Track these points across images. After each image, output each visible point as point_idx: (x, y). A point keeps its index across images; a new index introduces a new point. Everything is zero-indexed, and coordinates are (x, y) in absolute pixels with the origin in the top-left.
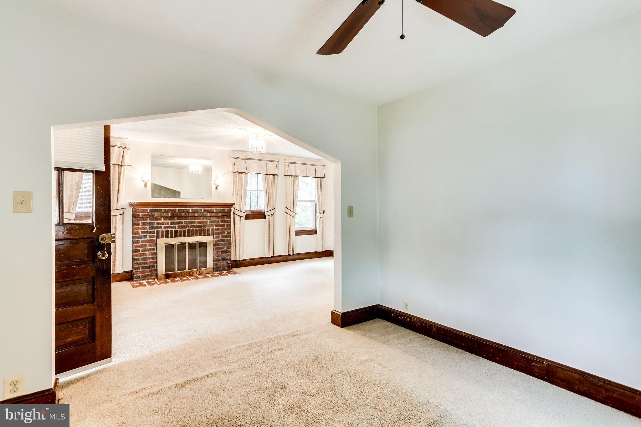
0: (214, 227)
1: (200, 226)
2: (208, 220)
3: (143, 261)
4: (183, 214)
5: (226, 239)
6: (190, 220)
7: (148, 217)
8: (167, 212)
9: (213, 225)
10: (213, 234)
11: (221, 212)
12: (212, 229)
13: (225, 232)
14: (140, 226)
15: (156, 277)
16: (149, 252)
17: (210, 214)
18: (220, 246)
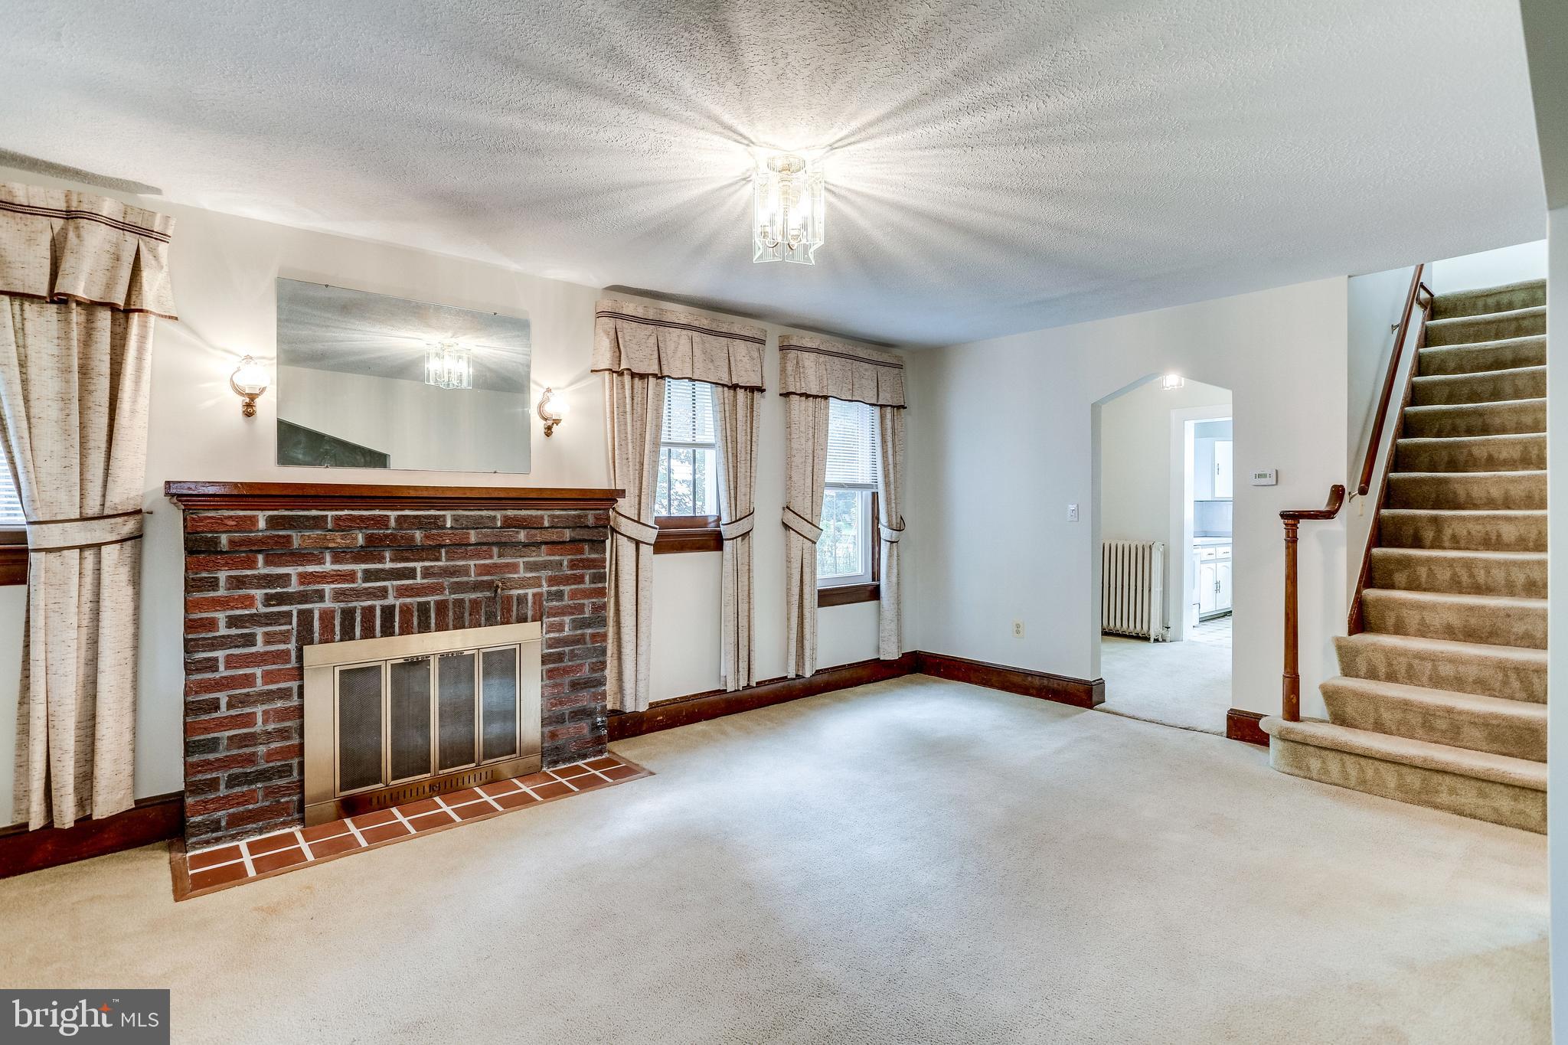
0: (545, 589)
1: (490, 586)
2: (521, 560)
3: (235, 752)
4: (418, 535)
5: (589, 631)
6: (447, 560)
7: (259, 552)
8: (351, 528)
9: (539, 578)
10: (538, 617)
11: (571, 524)
12: (534, 595)
13: (584, 604)
14: (222, 592)
15: (296, 816)
16: (265, 707)
17: (527, 536)
18: (567, 663)
